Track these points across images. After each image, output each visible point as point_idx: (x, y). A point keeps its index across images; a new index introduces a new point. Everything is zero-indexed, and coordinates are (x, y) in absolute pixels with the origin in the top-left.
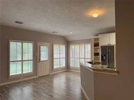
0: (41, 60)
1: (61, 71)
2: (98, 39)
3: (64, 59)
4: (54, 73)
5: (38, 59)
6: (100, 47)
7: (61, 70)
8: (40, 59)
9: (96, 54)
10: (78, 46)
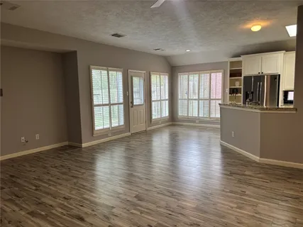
0: (135, 104)
1: (163, 125)
2: (240, 62)
3: (167, 102)
4: (153, 128)
5: (130, 101)
6: (242, 78)
7: (162, 123)
8: (132, 103)
9: (234, 91)
10: (196, 77)
